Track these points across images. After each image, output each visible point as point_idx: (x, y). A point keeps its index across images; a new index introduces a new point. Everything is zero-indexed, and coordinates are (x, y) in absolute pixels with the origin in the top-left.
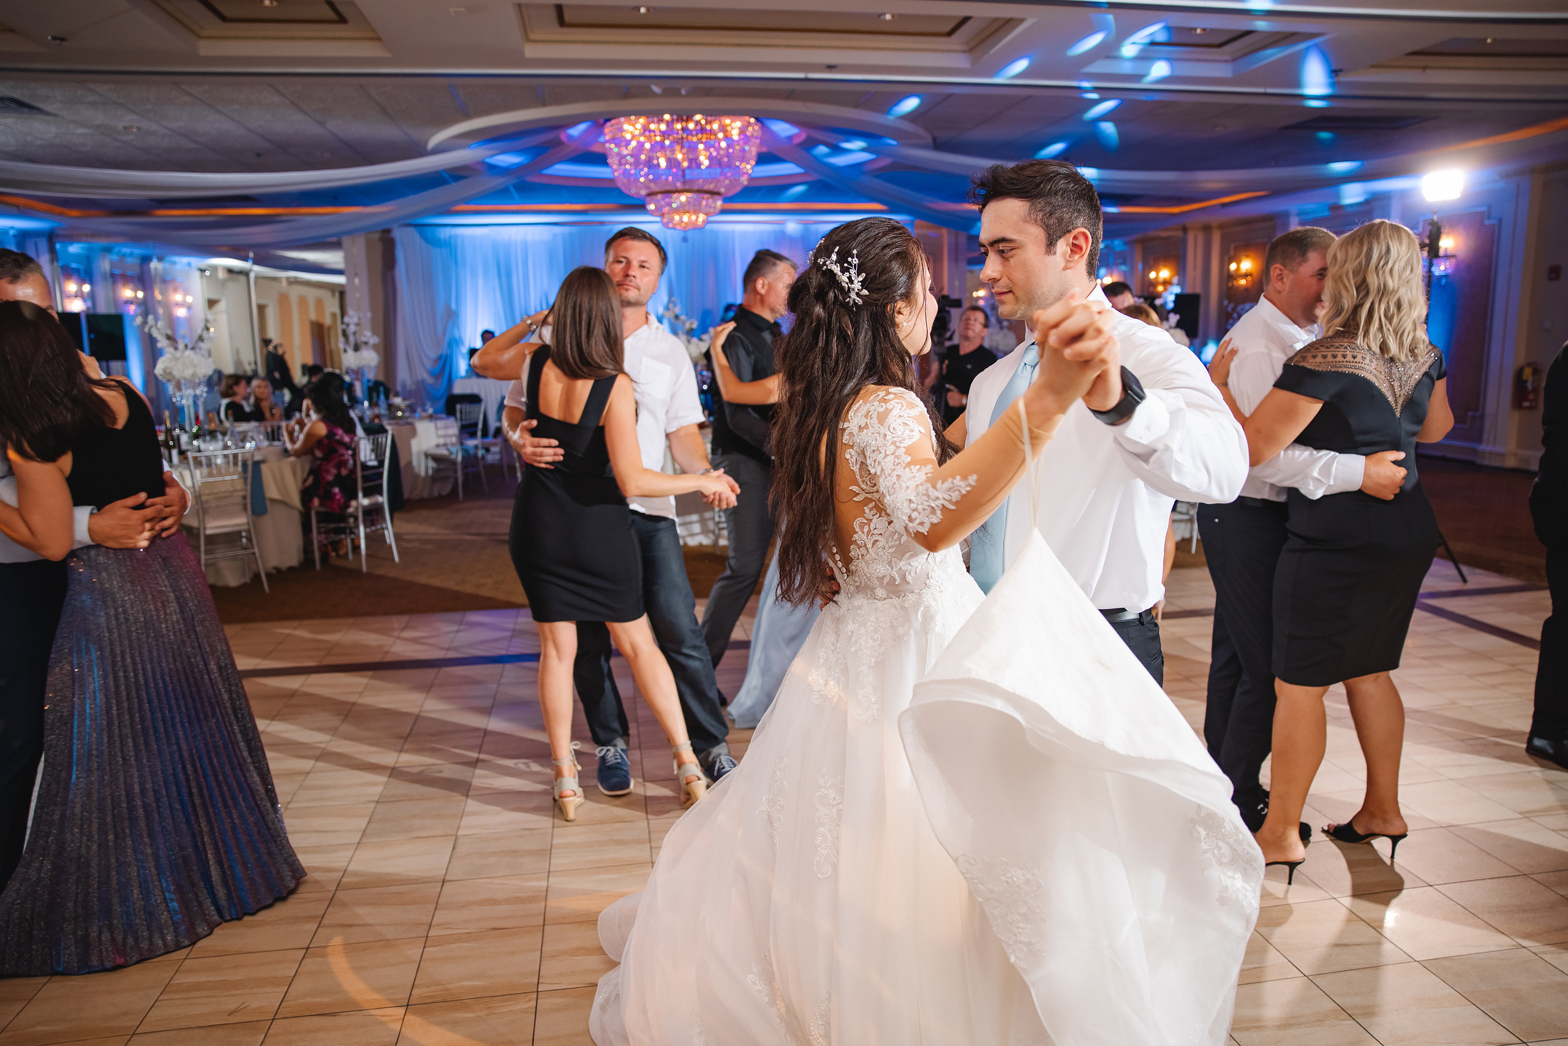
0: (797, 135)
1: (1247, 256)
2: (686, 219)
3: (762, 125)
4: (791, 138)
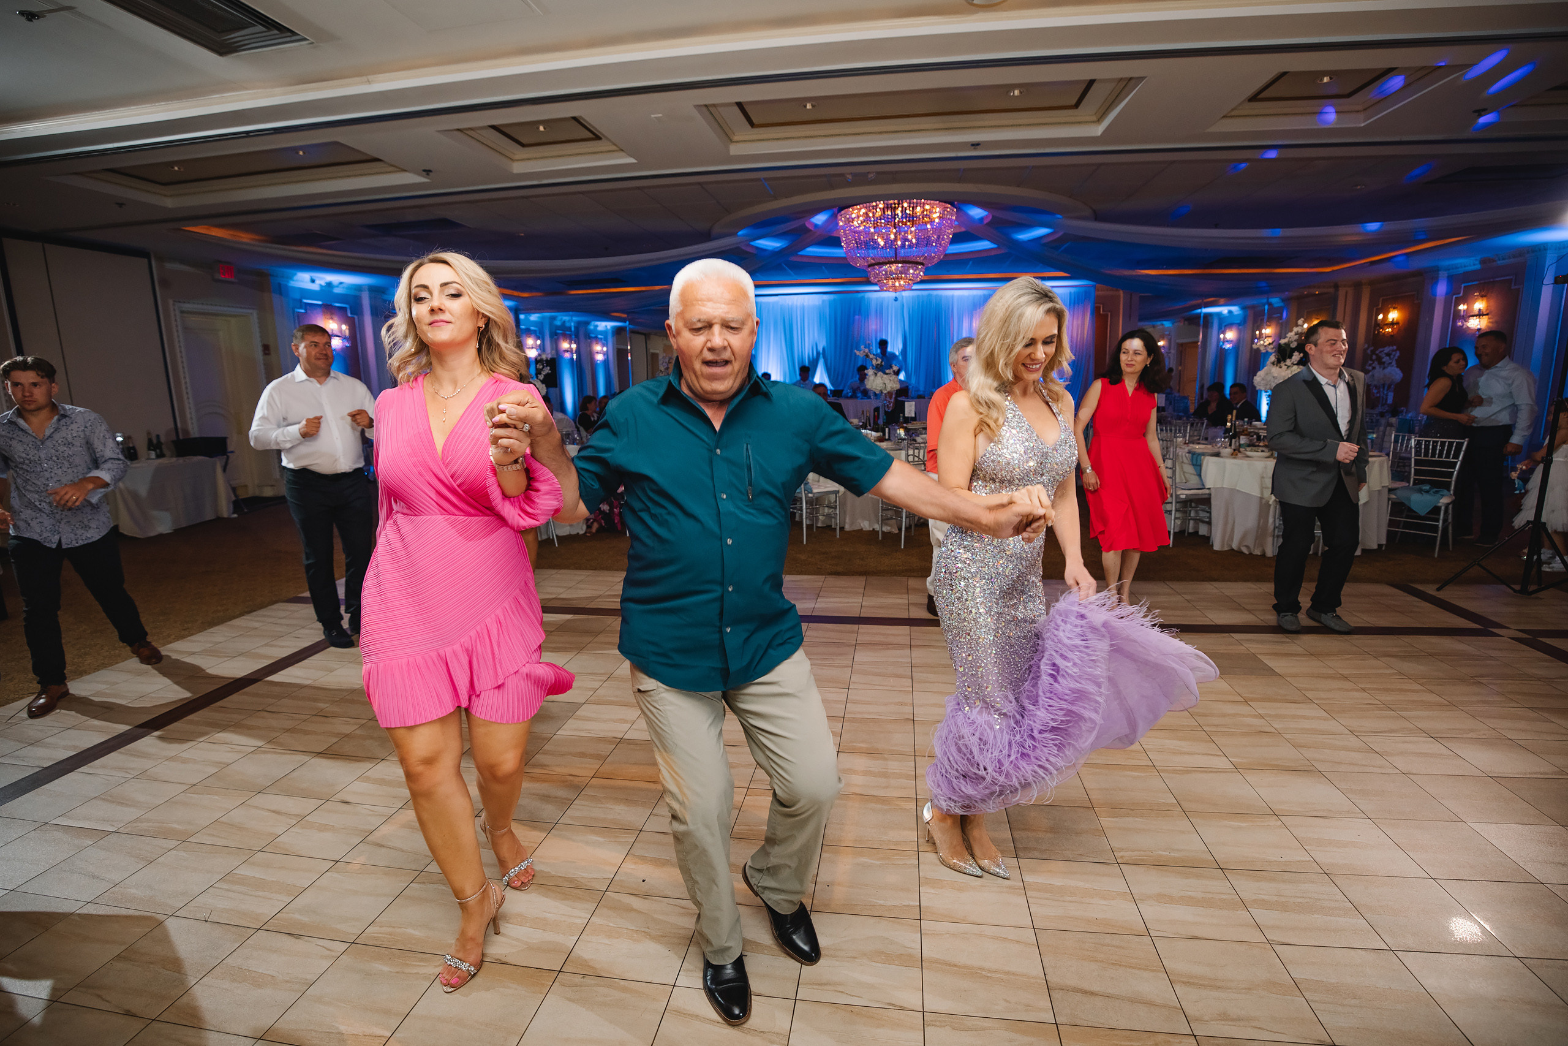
0: (986, 217)
1: (1395, 308)
2: (897, 284)
3: (959, 209)
4: (982, 219)
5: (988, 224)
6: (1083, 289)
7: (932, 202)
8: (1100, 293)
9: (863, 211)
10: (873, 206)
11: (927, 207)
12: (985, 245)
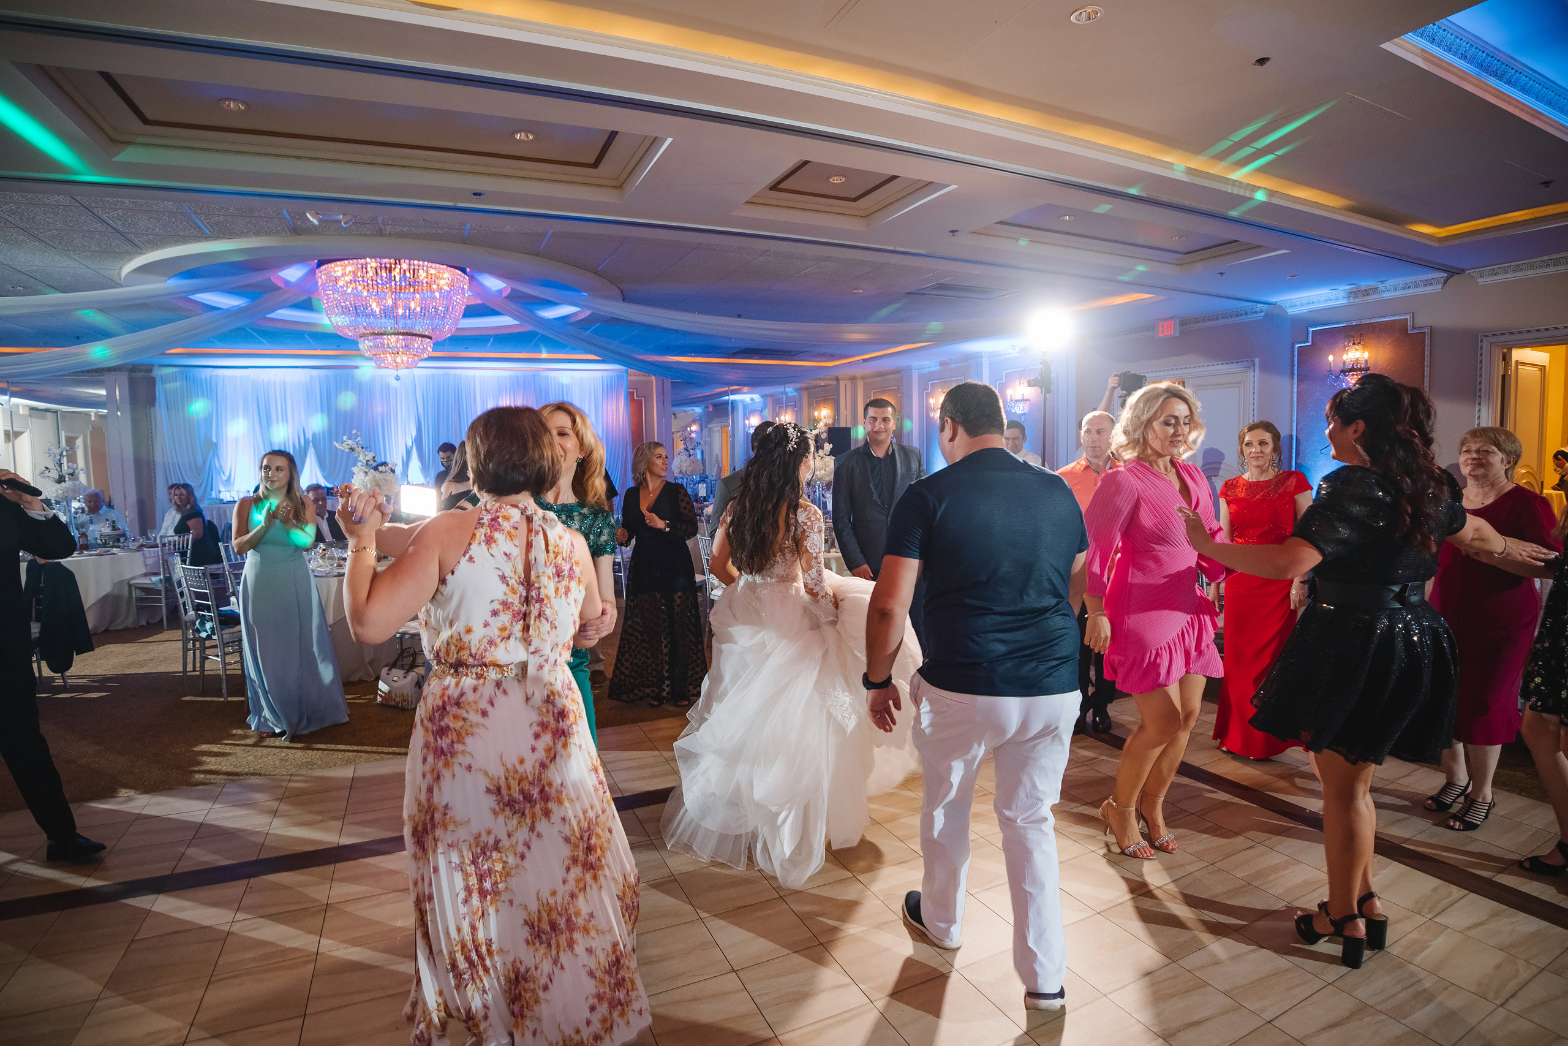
0: (505, 289)
2: (399, 360)
3: (472, 278)
4: (500, 291)
5: (507, 297)
6: (614, 374)
7: (438, 266)
8: (631, 378)
9: (349, 269)
10: (362, 265)
11: (432, 271)
12: (505, 321)
